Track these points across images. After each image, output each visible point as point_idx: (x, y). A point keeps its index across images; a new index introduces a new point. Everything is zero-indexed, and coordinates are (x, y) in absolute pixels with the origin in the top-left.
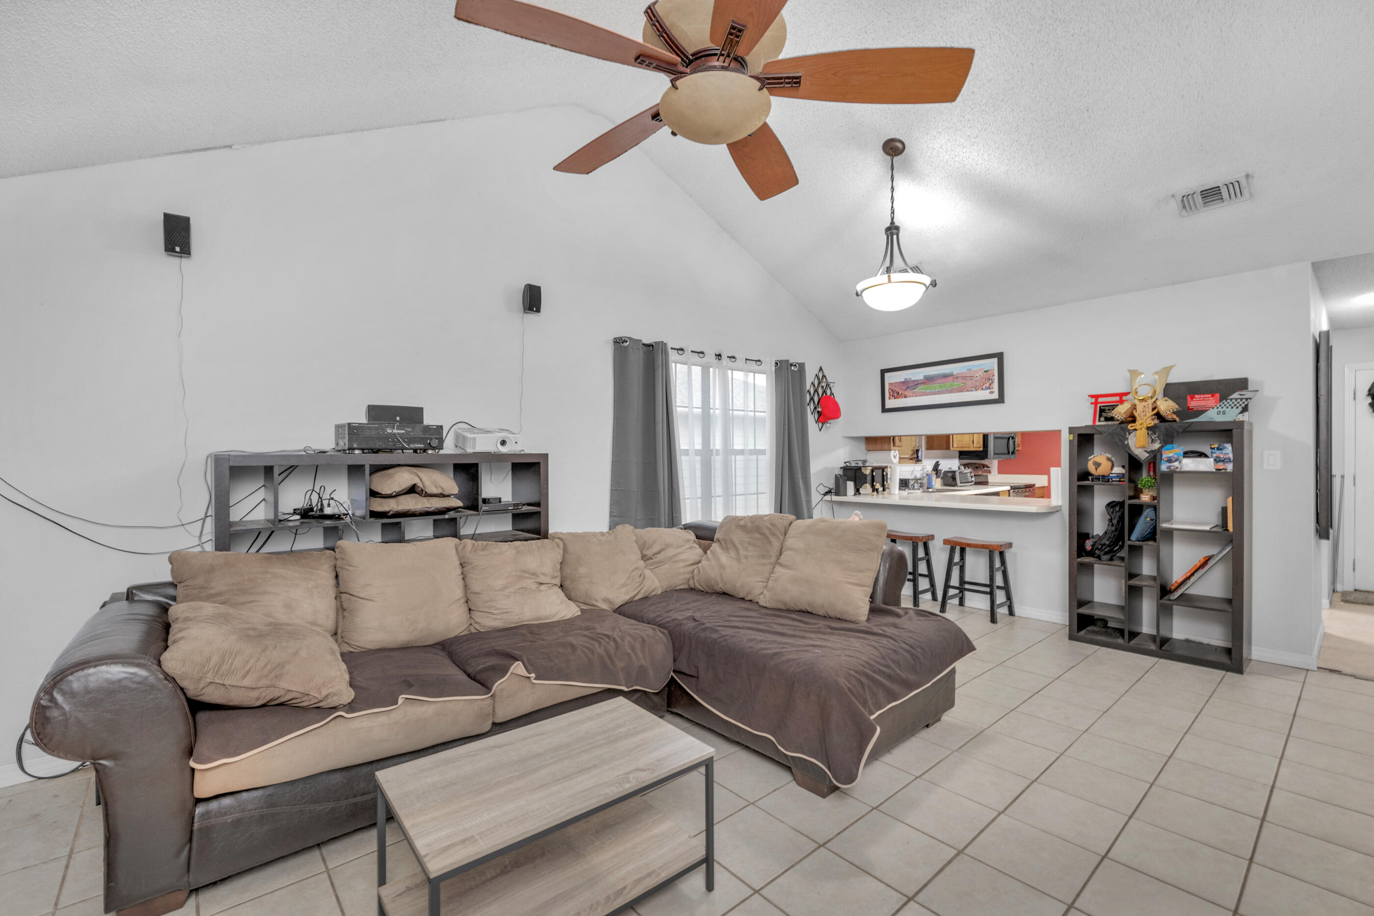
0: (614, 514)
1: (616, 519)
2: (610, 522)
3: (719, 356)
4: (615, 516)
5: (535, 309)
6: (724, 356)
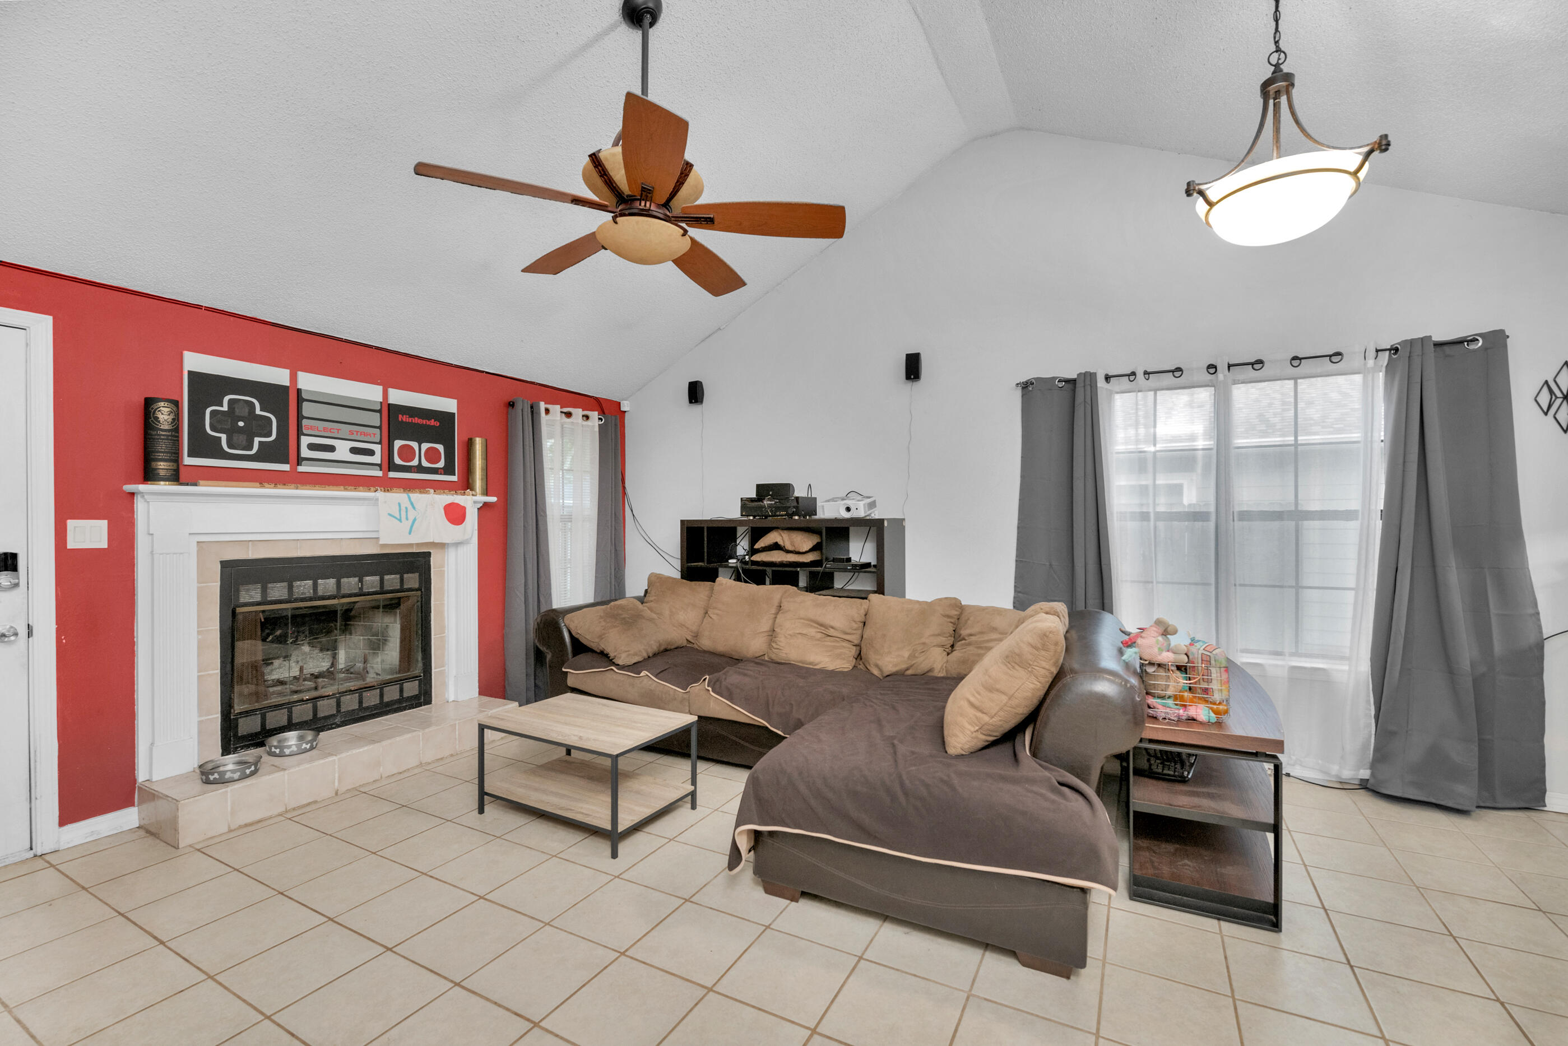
0: (1019, 590)
1: (1020, 594)
2: (1014, 597)
3: (1212, 368)
4: (1020, 592)
5: (912, 377)
6: (1222, 367)
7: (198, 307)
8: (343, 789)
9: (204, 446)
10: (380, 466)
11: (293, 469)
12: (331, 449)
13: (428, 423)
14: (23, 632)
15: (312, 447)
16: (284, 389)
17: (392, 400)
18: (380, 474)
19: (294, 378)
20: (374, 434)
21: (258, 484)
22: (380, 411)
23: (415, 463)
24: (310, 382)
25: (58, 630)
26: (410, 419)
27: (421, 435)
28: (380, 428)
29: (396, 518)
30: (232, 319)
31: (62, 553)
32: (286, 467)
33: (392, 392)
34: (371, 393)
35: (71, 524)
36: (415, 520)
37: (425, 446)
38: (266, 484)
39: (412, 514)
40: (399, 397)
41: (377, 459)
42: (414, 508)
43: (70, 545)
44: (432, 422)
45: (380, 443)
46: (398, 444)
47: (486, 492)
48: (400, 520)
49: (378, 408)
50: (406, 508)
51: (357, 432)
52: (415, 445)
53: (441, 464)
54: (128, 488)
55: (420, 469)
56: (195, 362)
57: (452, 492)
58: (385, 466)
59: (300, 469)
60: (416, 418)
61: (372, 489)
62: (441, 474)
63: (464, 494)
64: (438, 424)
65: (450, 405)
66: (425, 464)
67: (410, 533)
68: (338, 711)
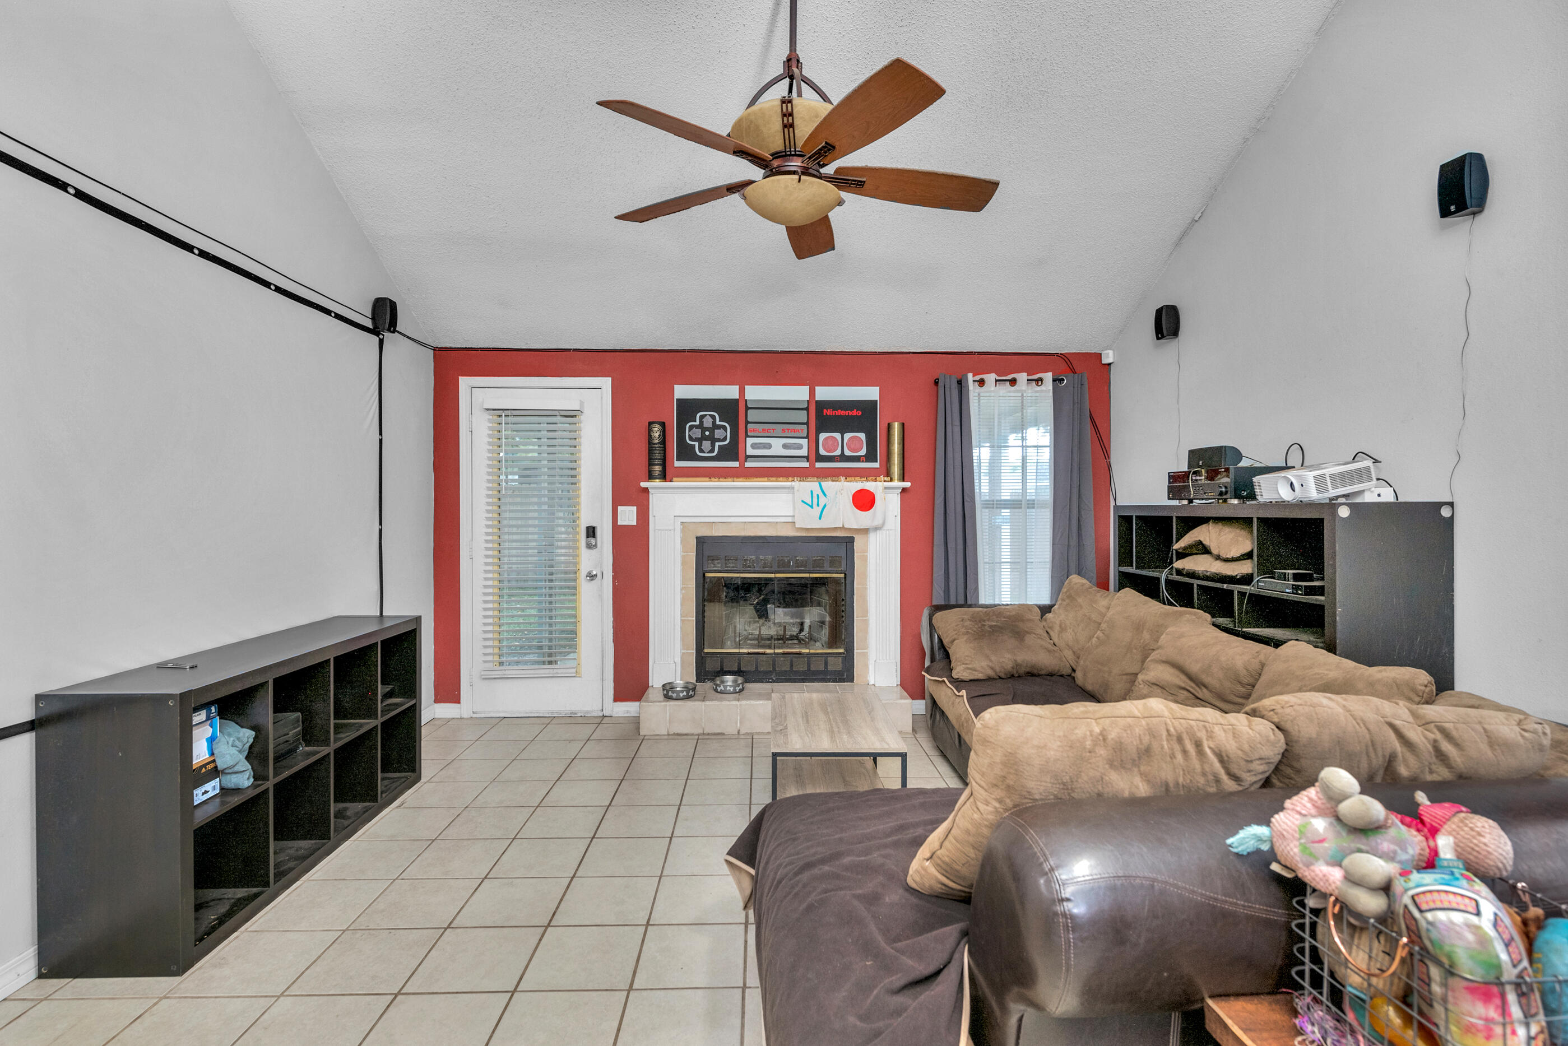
7: (683, 351)
8: (742, 732)
9: (686, 452)
10: (807, 458)
11: (742, 465)
12: (769, 446)
13: (851, 413)
14: (599, 575)
15: (754, 446)
16: (736, 402)
17: (819, 397)
18: (807, 465)
19: (742, 392)
20: (802, 430)
21: (707, 479)
22: (807, 409)
23: (838, 452)
24: (755, 393)
25: (613, 577)
26: (834, 412)
27: (843, 425)
28: (807, 424)
29: (808, 505)
30: (703, 354)
31: (615, 527)
32: (736, 464)
33: (819, 390)
34: (799, 393)
35: (620, 508)
36: (825, 506)
37: (848, 436)
38: (713, 479)
39: (823, 500)
40: (825, 393)
41: (804, 452)
42: (825, 495)
43: (620, 523)
44: (855, 413)
45: (807, 437)
46: (823, 436)
47: (903, 478)
48: (812, 507)
49: (806, 406)
50: (818, 495)
51: (788, 430)
52: (837, 436)
53: (863, 452)
54: (643, 484)
55: (843, 458)
56: (683, 391)
57: (863, 479)
58: (813, 457)
59: (747, 465)
60: (839, 411)
61: (790, 479)
62: (863, 462)
63: (876, 480)
64: (860, 413)
65: (870, 393)
66: (847, 453)
67: (820, 518)
68: (774, 669)
